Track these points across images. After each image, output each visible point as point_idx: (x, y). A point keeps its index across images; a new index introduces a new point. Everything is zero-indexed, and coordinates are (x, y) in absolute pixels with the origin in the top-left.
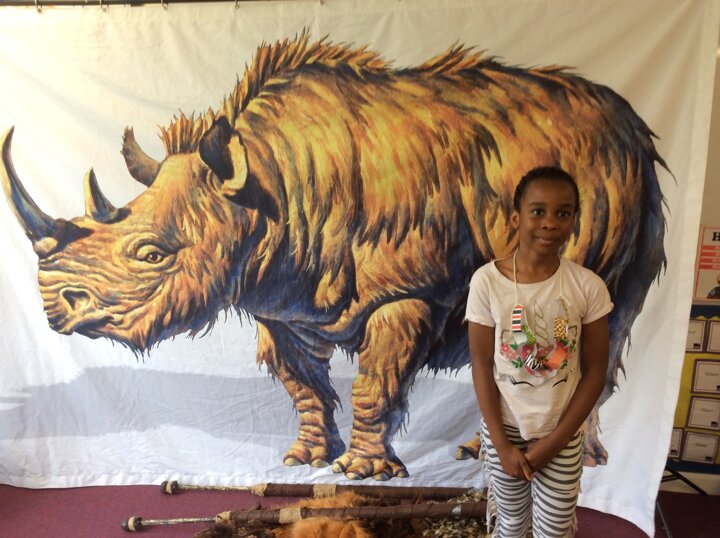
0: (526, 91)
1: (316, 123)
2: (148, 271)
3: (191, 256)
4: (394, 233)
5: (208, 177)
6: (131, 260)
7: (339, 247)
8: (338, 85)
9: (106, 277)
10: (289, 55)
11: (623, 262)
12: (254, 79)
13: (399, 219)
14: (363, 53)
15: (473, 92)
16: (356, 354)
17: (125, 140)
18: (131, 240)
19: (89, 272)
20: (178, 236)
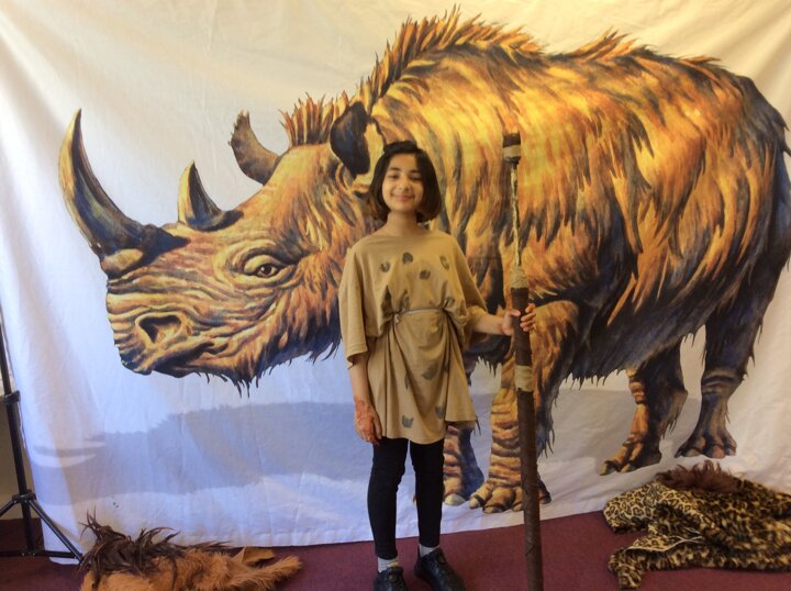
0: (676, 80)
1: (464, 110)
2: (258, 286)
3: (314, 267)
4: (544, 230)
5: (338, 172)
6: (236, 274)
7: (485, 248)
8: (489, 69)
9: (209, 294)
10: (438, 34)
11: (757, 251)
12: (396, 60)
13: (548, 215)
14: (516, 35)
15: (627, 80)
16: (499, 365)
17: (237, 128)
18: (238, 251)
19: (186, 288)
20: (300, 242)
